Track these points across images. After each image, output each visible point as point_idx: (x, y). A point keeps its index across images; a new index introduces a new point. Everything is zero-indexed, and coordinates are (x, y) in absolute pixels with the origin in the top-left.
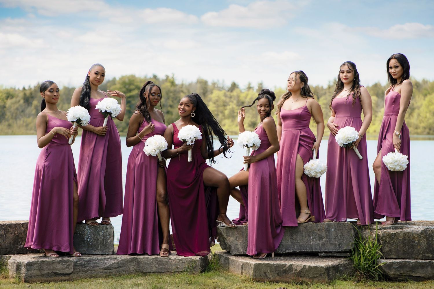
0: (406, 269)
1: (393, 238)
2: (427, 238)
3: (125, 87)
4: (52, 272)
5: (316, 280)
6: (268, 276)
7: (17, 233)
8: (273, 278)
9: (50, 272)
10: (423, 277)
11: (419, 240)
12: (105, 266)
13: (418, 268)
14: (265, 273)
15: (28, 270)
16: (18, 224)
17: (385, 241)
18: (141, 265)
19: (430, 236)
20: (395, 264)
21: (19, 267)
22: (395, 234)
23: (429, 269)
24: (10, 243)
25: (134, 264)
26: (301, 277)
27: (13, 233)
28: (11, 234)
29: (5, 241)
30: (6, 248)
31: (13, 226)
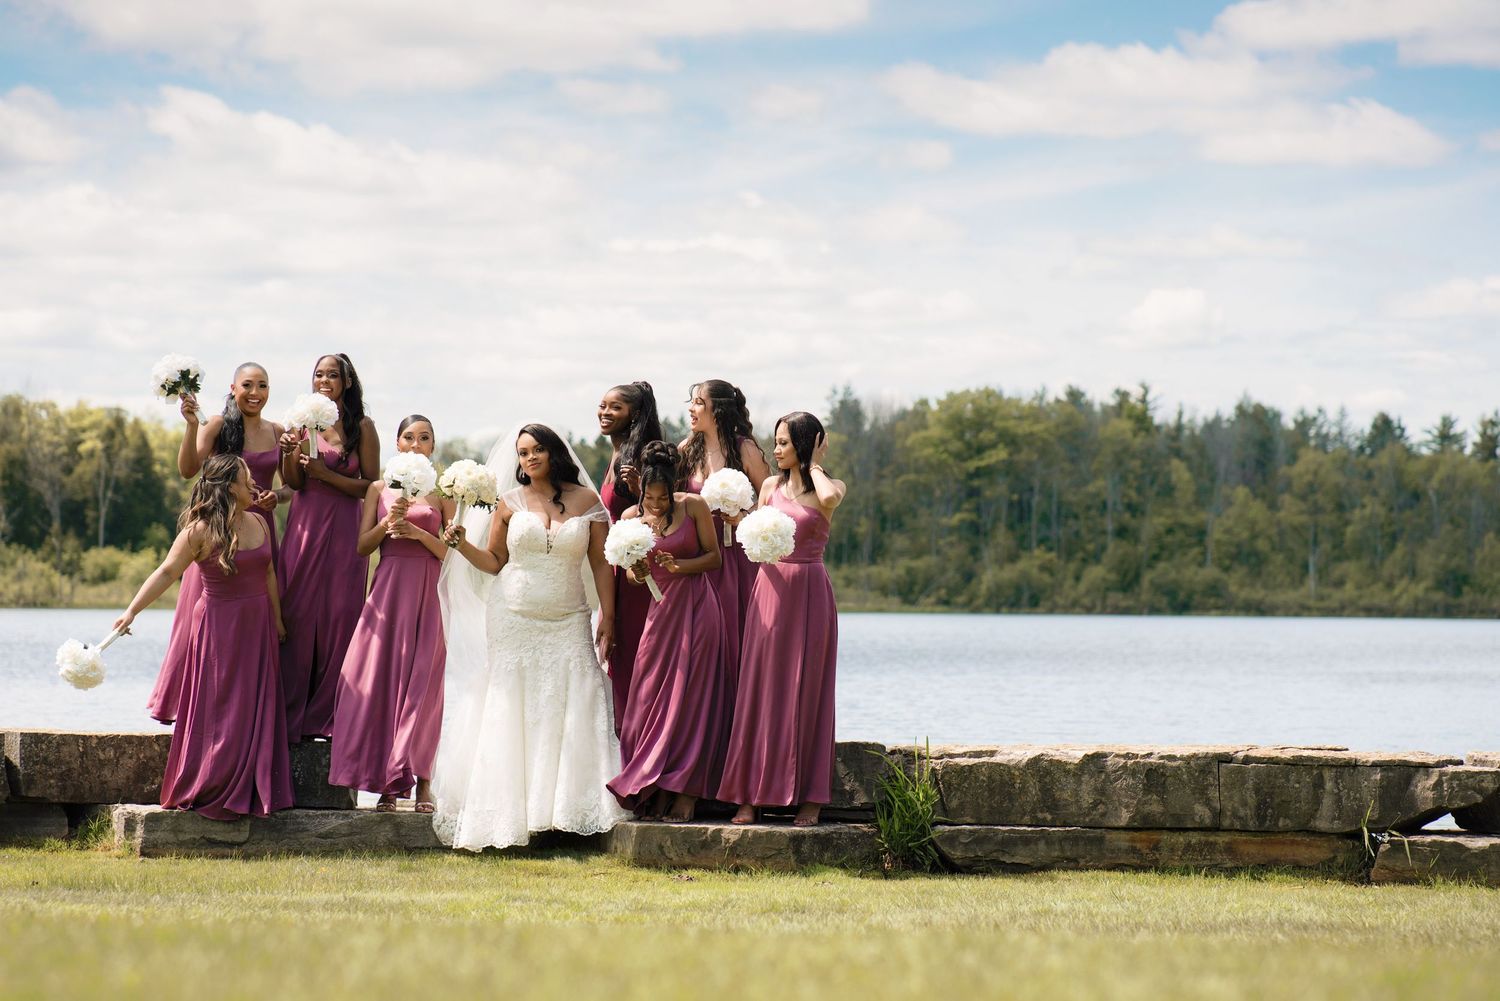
0: (989, 847)
1: (966, 778)
2: (1041, 776)
3: (960, 436)
4: (203, 837)
5: (769, 863)
6: (667, 854)
7: (145, 757)
8: (678, 858)
9: (198, 837)
10: (1027, 865)
11: (1024, 782)
12: (322, 831)
13: (1015, 845)
14: (661, 847)
15: (147, 830)
16: (147, 737)
17: (950, 785)
18: (403, 831)
19: (1048, 772)
20: (964, 834)
21: (130, 824)
22: (971, 767)
23: (1042, 845)
24: (128, 778)
25: (387, 829)
26: (738, 856)
27: (135, 756)
28: (131, 758)
29: (116, 773)
30: (120, 790)
31: (134, 740)
